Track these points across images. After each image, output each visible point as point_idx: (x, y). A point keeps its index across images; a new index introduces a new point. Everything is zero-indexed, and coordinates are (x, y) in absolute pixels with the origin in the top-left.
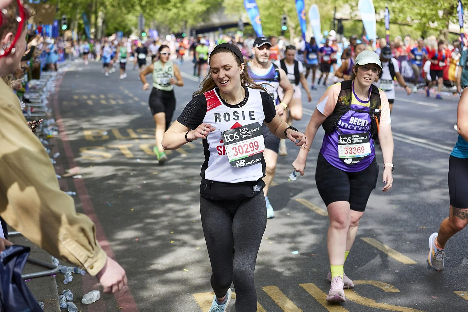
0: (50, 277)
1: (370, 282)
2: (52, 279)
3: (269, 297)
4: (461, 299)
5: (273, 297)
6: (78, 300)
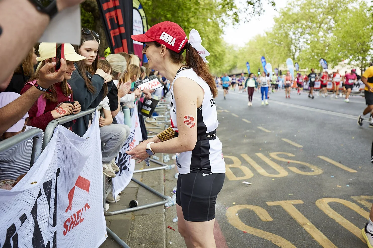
3: (243, 158)
5: (245, 158)
6: (171, 158)
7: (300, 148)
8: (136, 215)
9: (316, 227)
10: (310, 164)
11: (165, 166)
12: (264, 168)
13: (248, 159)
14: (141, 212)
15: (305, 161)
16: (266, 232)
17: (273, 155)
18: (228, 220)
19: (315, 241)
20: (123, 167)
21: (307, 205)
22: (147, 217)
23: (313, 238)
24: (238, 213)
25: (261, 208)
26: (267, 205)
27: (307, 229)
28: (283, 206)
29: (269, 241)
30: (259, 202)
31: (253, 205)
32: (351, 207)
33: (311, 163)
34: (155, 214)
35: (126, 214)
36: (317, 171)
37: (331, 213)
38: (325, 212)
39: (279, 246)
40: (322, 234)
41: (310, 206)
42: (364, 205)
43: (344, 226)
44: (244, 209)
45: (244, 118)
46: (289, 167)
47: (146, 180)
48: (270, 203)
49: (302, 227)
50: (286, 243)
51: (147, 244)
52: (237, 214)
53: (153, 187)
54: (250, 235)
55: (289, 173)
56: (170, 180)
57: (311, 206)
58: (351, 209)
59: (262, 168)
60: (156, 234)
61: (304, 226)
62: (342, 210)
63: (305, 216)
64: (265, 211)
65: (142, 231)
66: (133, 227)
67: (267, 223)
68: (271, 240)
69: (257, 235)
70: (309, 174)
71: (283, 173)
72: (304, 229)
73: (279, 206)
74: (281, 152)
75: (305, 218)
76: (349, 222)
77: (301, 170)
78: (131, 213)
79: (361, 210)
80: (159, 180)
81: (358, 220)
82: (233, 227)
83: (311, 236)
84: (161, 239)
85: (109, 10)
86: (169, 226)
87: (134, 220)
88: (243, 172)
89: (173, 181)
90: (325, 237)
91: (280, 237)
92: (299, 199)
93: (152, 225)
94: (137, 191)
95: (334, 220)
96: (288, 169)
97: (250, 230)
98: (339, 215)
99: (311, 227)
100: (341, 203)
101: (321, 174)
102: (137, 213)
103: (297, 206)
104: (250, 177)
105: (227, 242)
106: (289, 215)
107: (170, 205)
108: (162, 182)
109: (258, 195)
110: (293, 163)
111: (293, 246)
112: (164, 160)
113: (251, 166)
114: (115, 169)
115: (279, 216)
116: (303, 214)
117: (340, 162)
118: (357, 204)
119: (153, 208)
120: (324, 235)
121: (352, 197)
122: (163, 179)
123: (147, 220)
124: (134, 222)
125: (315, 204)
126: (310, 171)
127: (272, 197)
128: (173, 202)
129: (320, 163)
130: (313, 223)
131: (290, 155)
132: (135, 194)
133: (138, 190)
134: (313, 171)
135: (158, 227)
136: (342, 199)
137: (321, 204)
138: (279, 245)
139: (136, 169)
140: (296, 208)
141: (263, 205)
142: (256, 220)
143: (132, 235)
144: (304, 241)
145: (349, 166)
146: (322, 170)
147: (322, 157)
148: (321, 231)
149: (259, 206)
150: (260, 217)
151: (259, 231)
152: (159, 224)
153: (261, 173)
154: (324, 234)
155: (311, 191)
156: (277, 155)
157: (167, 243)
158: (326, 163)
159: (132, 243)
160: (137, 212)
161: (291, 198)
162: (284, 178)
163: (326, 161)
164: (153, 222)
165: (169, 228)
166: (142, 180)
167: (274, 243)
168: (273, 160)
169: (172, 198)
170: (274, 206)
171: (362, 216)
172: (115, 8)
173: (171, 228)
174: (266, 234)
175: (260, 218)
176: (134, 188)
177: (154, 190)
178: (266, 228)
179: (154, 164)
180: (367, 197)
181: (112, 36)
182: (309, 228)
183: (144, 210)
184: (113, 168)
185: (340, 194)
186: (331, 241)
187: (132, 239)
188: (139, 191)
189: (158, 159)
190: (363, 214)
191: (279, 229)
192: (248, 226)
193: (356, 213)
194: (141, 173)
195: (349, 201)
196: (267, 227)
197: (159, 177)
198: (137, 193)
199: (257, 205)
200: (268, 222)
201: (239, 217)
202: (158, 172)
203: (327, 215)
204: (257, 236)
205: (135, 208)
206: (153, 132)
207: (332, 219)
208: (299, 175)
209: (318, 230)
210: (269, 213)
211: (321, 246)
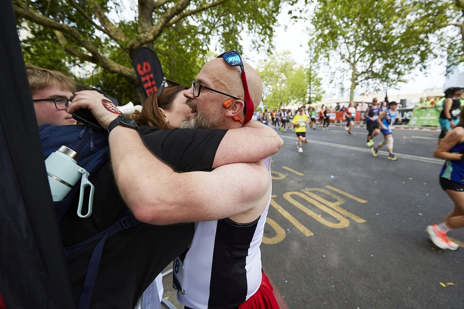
15: (276, 171)
19: (284, 217)
21: (279, 197)
27: (280, 211)
32: (301, 196)
33: (279, 172)
36: (282, 176)
37: (292, 201)
38: (289, 201)
40: (288, 213)
43: (298, 207)
57: (281, 198)
61: (278, 210)
62: (297, 198)
63: (279, 204)
70: (278, 178)
76: (300, 204)
83: (282, 215)
85: (149, 88)
90: (289, 215)
92: (274, 195)
95: (293, 205)
98: (295, 201)
99: (282, 210)
100: (296, 194)
101: (285, 178)
103: (274, 199)
116: (277, 203)
117: (294, 170)
118: (304, 194)
121: (302, 190)
125: (283, 196)
126: (279, 176)
129: (284, 171)
130: (282, 207)
136: (297, 192)
137: (286, 196)
144: (279, 218)
145: (300, 172)
146: (285, 175)
147: (285, 167)
148: (287, 211)
158: (287, 171)
171: (306, 201)
172: (153, 86)
180: (310, 189)
185: (296, 189)
186: (292, 216)
193: (304, 199)
195: (300, 193)
209: (285, 211)
211: (288, 220)
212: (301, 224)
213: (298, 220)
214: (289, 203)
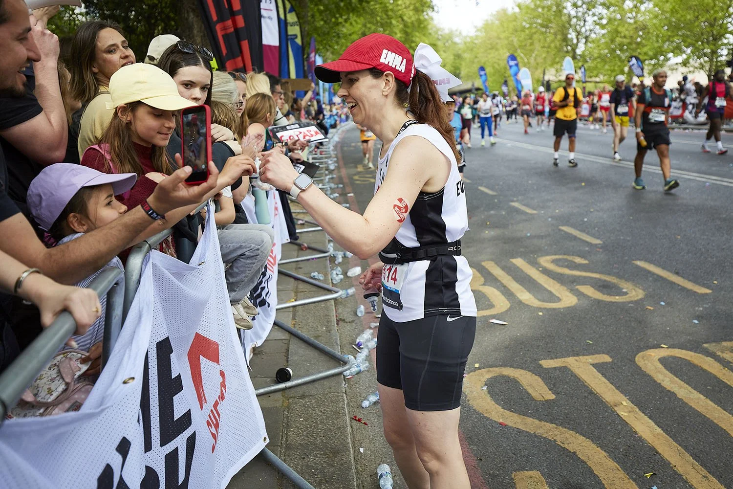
0: (325, 259)
1: (565, 257)
2: (326, 260)
3: (487, 269)
4: (638, 267)
5: (490, 269)
6: (345, 273)
7: (596, 245)
8: (291, 397)
9: (640, 410)
10: (618, 280)
11: (336, 292)
12: (529, 291)
13: (497, 271)
14: (300, 391)
15: (609, 274)
16: (543, 423)
17: (545, 261)
18: (468, 401)
19: (640, 437)
20: (258, 301)
21: (620, 364)
22: (313, 401)
23: (636, 433)
24: (485, 385)
25: (530, 373)
26: (542, 367)
27: (623, 414)
28: (572, 369)
29: (550, 440)
30: (526, 361)
31: (515, 368)
32: (706, 367)
33: (620, 277)
34: (327, 394)
35: (271, 395)
36: (634, 293)
37: (668, 379)
38: (656, 379)
39: (572, 451)
40: (653, 424)
41: (624, 366)
42: (730, 360)
43: (693, 406)
44: (497, 376)
45: (481, 186)
46: (577, 287)
47: (302, 322)
48: (547, 363)
49: (612, 410)
50: (584, 444)
51: (319, 457)
52: (485, 388)
53: (317, 337)
54: (513, 429)
55: (579, 300)
56: (348, 320)
57: (627, 367)
58: (705, 371)
59: (525, 291)
60: (334, 435)
61: (616, 408)
62: (687, 374)
63: (617, 388)
64: (540, 380)
65: (305, 431)
66: (288, 422)
67: (543, 404)
68: (555, 438)
69: (528, 430)
70: (617, 299)
71: (568, 300)
72: (617, 414)
73: (565, 367)
74: (561, 254)
75: (617, 391)
76: (702, 396)
77: (601, 292)
78: (281, 392)
79: (724, 371)
80: (328, 322)
81: (720, 392)
82: (479, 414)
83: (631, 428)
84: (345, 446)
86: (355, 417)
87: (288, 408)
88: (489, 300)
89: (353, 321)
90: (659, 430)
91: (571, 432)
92: (603, 353)
93: (324, 417)
94: (287, 348)
95: (673, 394)
96: (577, 290)
97: (513, 420)
98: (682, 383)
99: (630, 409)
100: (684, 359)
101: (641, 300)
102: (292, 393)
103: (600, 367)
104: (504, 310)
105: (470, 444)
106: (585, 386)
107: (354, 373)
108: (334, 326)
109: (523, 347)
110: (585, 277)
111: (599, 449)
112: (332, 280)
113: (505, 287)
114: (250, 311)
115: (566, 388)
116: (612, 383)
117: (677, 273)
118: (715, 360)
119: (322, 381)
120: (656, 426)
121: (705, 345)
122: (335, 320)
123: (313, 407)
124: (288, 412)
125: (634, 362)
126: (620, 293)
127: (550, 350)
128: (358, 366)
129: (639, 276)
130: (633, 403)
131: (578, 260)
132: (284, 354)
133: (288, 344)
134: (626, 293)
135: (335, 421)
136: (687, 349)
137: (646, 362)
138: (571, 448)
139: (280, 301)
140: (599, 371)
141: (534, 367)
142: (522, 399)
143: (287, 441)
144: (620, 438)
145: (696, 281)
146: (644, 290)
147: (639, 263)
148: (650, 418)
149: (525, 369)
150: (530, 391)
151: (529, 420)
152: (338, 414)
153: (523, 301)
154: (656, 423)
155: (626, 336)
156: (553, 261)
157: (356, 451)
158: (649, 275)
159: (289, 456)
160: (293, 390)
161: (588, 351)
162: (571, 310)
163: (649, 272)
164: (325, 410)
165: (355, 420)
166: (294, 324)
167: (561, 445)
168: (546, 272)
169: (355, 358)
170: (555, 368)
171: (726, 384)
173: (359, 420)
174: (544, 428)
175: (529, 394)
176: (282, 340)
177: (322, 345)
178: (544, 415)
179: (314, 289)
181: (220, 35)
182: (626, 412)
183: (305, 387)
184: (246, 310)
185: (683, 340)
186: (670, 437)
187: (288, 447)
188: (291, 347)
189: (321, 278)
190: (729, 381)
191: (568, 416)
192: (508, 412)
193: (715, 377)
194: (292, 308)
195: (699, 353)
196: (546, 413)
197: (326, 315)
198: (288, 350)
199: (522, 368)
200: (547, 401)
201: (489, 392)
202: (323, 305)
203: (660, 384)
204: (527, 432)
205: (289, 384)
206: (306, 222)
207: (669, 391)
208: (599, 302)
209: (643, 414)
210: (546, 384)
211: (653, 449)
212: (704, 472)
213: (695, 457)
214: (658, 386)
